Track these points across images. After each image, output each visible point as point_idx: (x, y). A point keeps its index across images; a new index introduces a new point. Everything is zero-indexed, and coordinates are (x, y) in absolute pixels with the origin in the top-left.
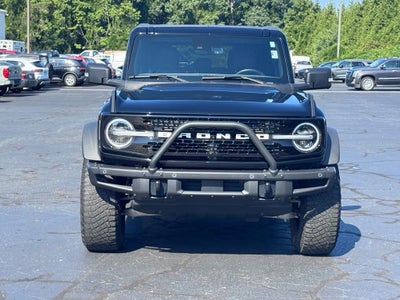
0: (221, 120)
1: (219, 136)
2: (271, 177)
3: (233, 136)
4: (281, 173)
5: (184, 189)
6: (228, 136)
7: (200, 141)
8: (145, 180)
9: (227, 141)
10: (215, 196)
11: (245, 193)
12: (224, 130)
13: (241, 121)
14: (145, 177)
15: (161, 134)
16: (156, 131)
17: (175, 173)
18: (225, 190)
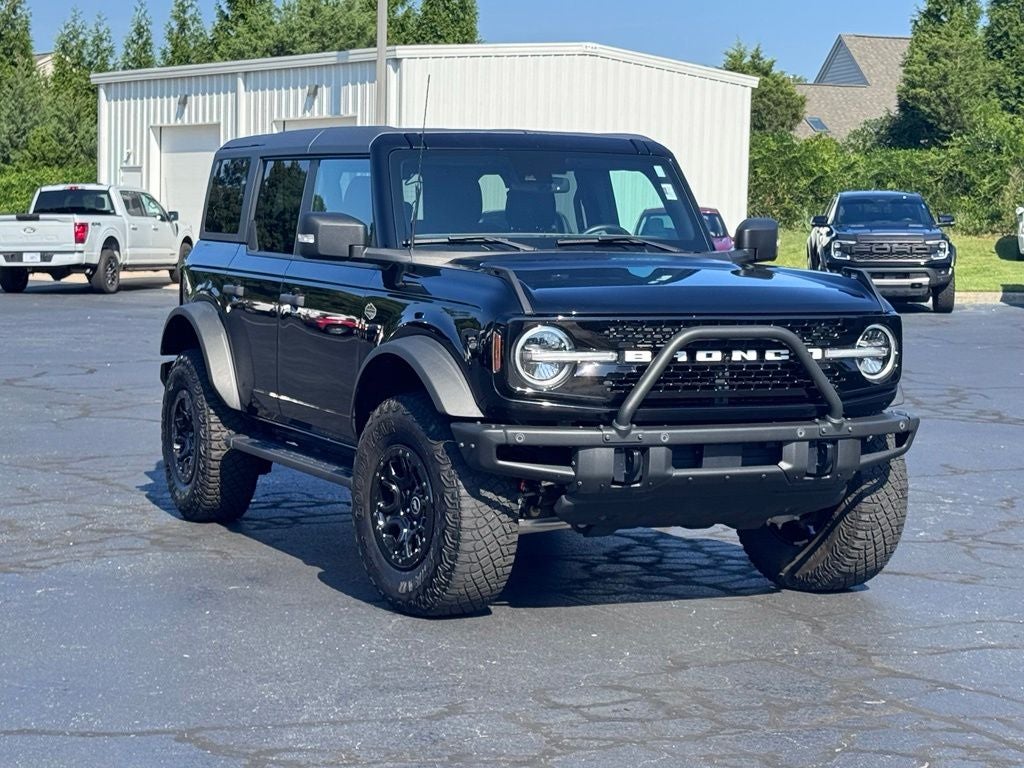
0: (741, 323)
1: (737, 356)
2: (834, 433)
3: (761, 355)
4: (850, 425)
5: (677, 466)
6: (752, 355)
7: (703, 366)
8: (604, 451)
9: (751, 366)
10: (731, 475)
11: (784, 465)
12: (744, 344)
13: (777, 323)
14: (606, 444)
15: (631, 356)
16: (620, 351)
17: (665, 434)
18: (744, 464)
